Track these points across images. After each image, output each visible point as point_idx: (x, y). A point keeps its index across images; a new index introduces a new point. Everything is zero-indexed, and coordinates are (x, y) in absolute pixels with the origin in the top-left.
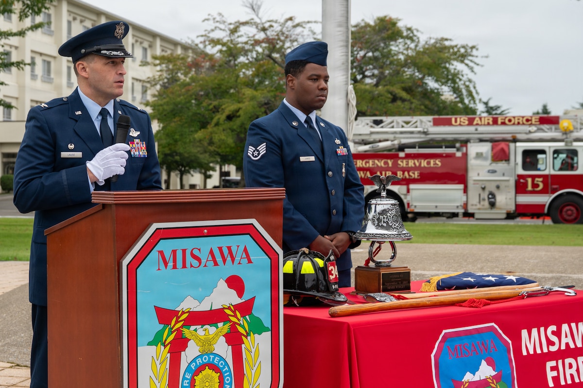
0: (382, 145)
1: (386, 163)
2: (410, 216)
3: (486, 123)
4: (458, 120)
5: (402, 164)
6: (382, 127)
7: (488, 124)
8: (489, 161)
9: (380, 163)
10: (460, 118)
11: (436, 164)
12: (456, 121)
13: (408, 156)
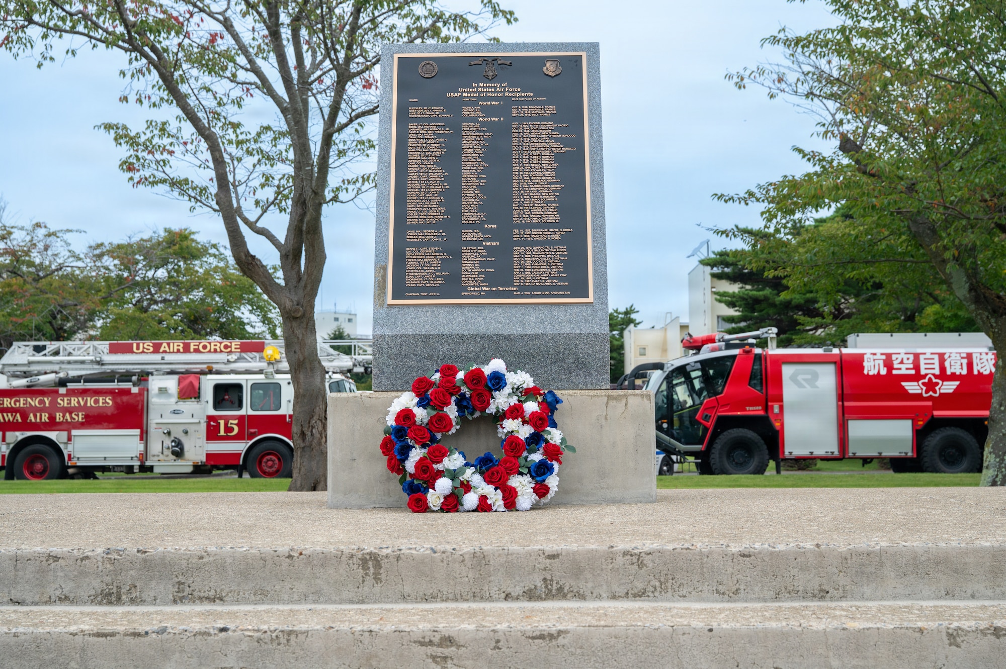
0: (43, 378)
1: (41, 402)
2: (71, 471)
3: (175, 350)
4: (141, 345)
5: (63, 402)
6: (45, 355)
7: (178, 351)
8: (174, 399)
9: (34, 402)
10: (144, 344)
11: (106, 402)
12: (138, 348)
13: (72, 393)
